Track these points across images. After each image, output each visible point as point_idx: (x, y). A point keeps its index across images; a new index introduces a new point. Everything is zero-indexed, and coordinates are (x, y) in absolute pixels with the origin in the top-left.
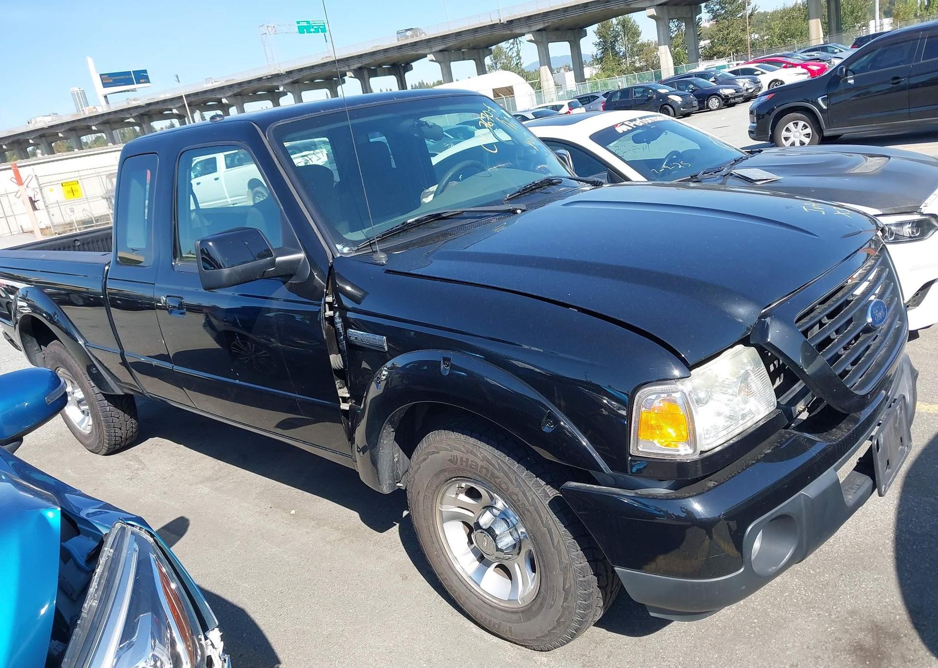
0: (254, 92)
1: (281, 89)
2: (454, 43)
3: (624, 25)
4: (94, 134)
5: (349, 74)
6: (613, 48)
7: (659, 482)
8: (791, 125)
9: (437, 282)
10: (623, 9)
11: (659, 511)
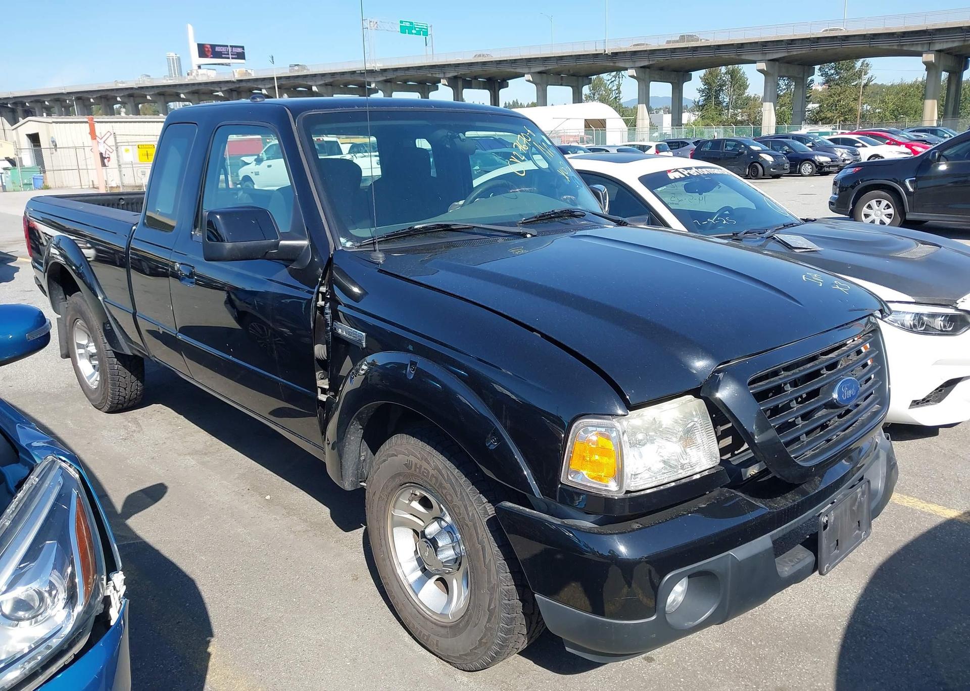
0: (346, 85)
1: (373, 86)
2: (555, 67)
3: (733, 74)
4: (182, 102)
5: (443, 81)
6: (717, 97)
7: (585, 515)
8: (873, 203)
9: (422, 288)
10: (733, 58)
11: (587, 547)
